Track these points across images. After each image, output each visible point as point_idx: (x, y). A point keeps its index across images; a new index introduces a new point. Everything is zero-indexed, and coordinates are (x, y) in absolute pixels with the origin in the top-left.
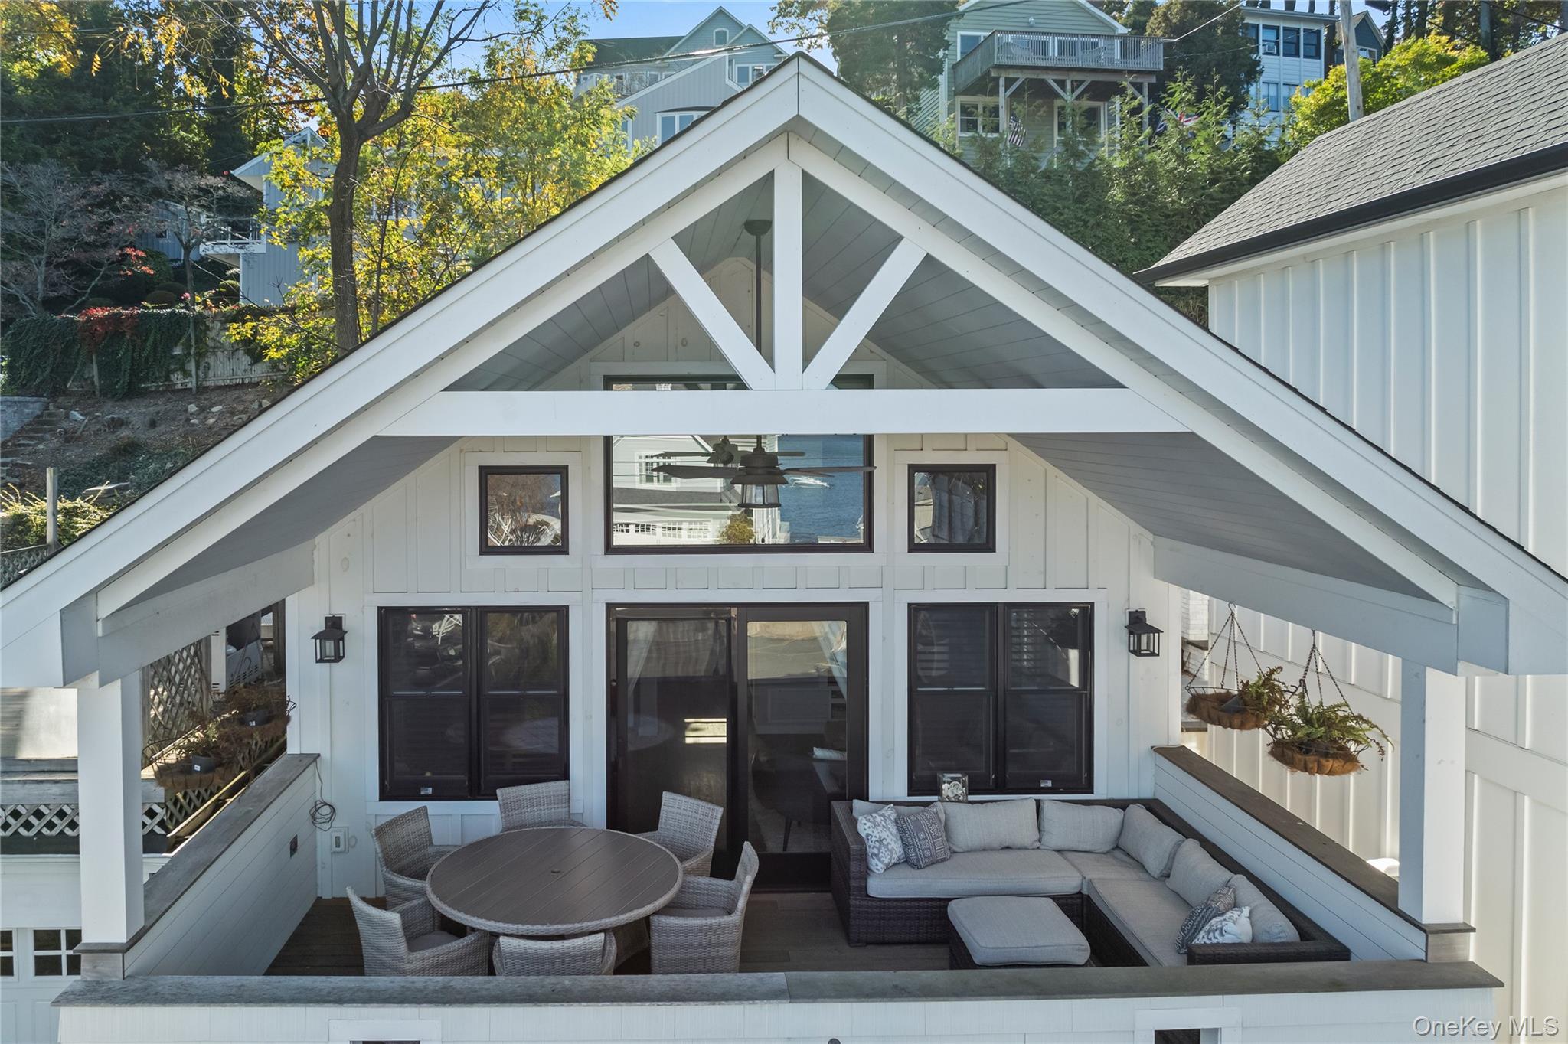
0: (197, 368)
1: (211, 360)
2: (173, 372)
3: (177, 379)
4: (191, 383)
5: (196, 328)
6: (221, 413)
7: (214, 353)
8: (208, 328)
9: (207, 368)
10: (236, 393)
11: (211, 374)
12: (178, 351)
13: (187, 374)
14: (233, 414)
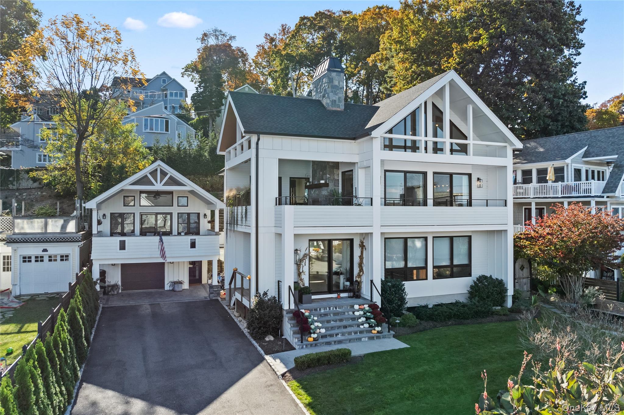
0: (17, 183)
1: (21, 181)
2: (9, 184)
3: (11, 186)
4: (15, 187)
5: (17, 173)
6: (26, 195)
7: (22, 180)
8: (20, 173)
9: (20, 184)
10: (29, 190)
11: (21, 185)
12: (11, 179)
13: (14, 185)
14: (30, 195)
